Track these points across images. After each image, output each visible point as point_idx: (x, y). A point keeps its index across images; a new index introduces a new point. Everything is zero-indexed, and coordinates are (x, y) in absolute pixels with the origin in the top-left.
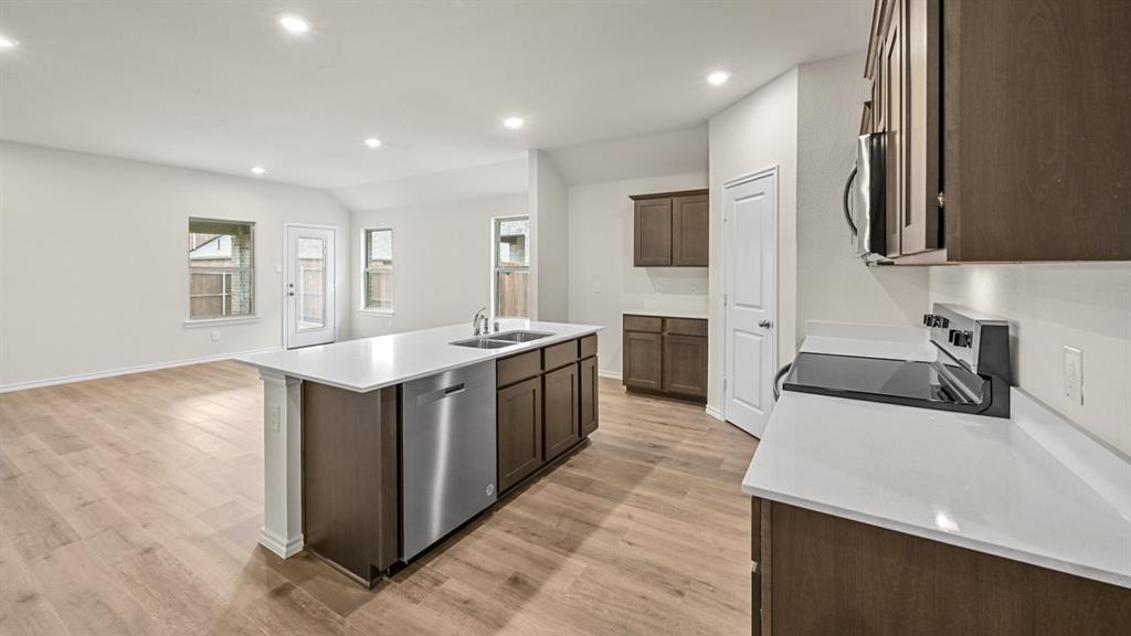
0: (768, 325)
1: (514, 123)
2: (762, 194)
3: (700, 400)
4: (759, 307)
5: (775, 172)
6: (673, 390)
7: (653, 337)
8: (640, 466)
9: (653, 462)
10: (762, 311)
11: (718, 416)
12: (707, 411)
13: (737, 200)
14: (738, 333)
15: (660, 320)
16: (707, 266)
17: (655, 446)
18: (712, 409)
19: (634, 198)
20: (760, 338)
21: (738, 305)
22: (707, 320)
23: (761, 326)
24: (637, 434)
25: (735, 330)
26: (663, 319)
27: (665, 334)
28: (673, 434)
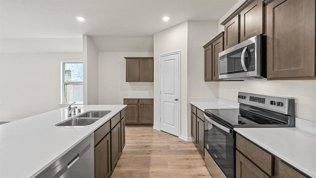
0: (177, 100)
1: (81, 19)
2: (175, 59)
3: (151, 125)
4: (174, 94)
5: (180, 53)
6: (142, 123)
7: (135, 106)
8: (146, 157)
9: (149, 154)
10: (174, 95)
11: (158, 129)
12: (154, 128)
13: (164, 61)
14: (165, 103)
15: (137, 100)
16: (153, 81)
17: (146, 147)
18: (156, 127)
19: (126, 58)
20: (174, 104)
21: (165, 94)
22: (153, 99)
23: (175, 100)
24: (137, 143)
25: (164, 102)
26: (139, 100)
27: (139, 104)
28: (148, 140)
